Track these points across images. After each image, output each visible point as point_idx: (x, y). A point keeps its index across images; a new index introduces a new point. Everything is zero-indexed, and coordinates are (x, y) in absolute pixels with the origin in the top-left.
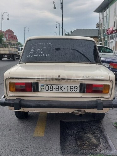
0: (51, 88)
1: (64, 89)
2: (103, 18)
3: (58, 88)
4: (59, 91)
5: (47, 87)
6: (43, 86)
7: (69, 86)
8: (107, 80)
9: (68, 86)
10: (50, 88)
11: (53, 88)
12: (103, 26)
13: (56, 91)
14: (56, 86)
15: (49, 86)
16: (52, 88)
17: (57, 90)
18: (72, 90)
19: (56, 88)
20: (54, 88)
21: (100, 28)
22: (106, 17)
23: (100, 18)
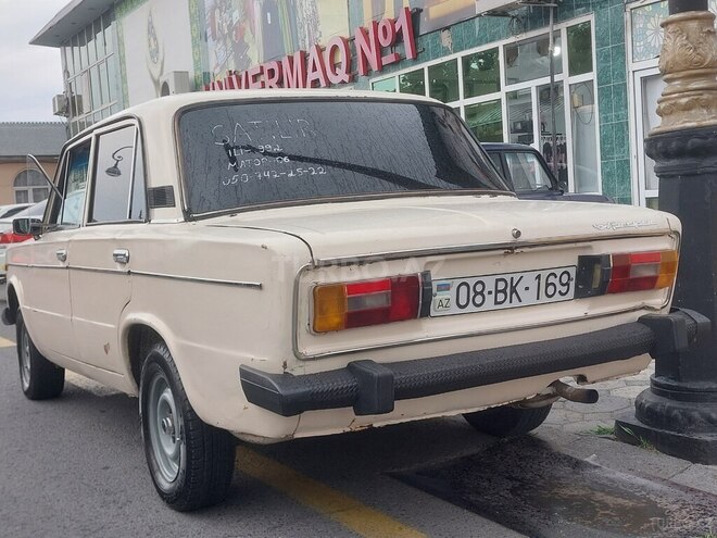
0: (476, 293)
1: (527, 289)
2: (88, 71)
3: (504, 291)
4: (507, 304)
5: (464, 289)
6: (447, 288)
7: (544, 275)
8: (661, 235)
9: (539, 277)
10: (472, 294)
11: (485, 293)
12: (92, 107)
13: (496, 303)
14: (497, 280)
15: (472, 283)
16: (481, 293)
17: (501, 297)
18: (551, 290)
19: (497, 291)
20: (490, 293)
21: (76, 119)
22: (103, 66)
23: (66, 71)
